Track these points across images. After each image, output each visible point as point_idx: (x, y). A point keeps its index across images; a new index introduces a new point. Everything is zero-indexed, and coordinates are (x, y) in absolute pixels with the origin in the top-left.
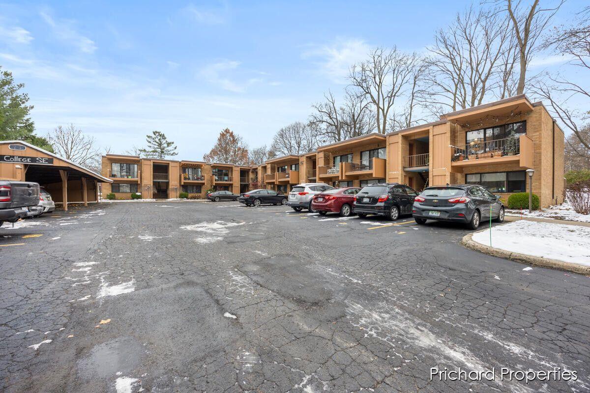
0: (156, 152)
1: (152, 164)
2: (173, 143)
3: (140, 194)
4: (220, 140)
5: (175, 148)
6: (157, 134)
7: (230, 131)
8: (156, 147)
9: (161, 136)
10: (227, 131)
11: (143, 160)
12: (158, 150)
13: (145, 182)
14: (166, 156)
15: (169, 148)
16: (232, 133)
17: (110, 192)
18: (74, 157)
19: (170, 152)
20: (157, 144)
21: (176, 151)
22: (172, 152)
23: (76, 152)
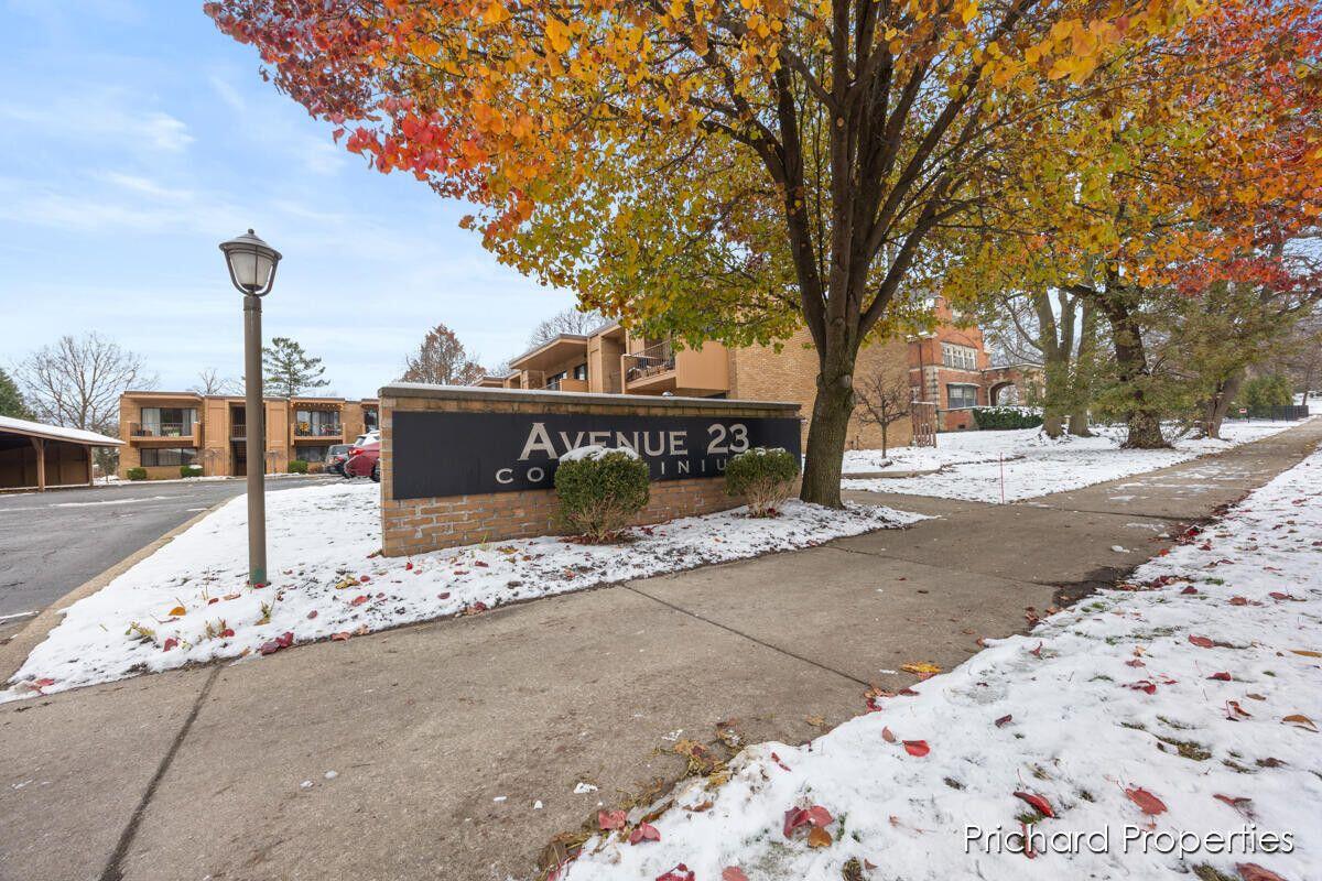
0: (282, 380)
1: (227, 406)
2: (319, 361)
3: (200, 467)
4: (424, 350)
5: (322, 371)
6: (282, 344)
7: (449, 331)
8: (281, 370)
9: (290, 346)
10: (441, 330)
11: (206, 400)
12: (283, 376)
13: (210, 443)
14: (302, 388)
15: (308, 372)
16: (452, 335)
17: (138, 466)
18: (99, 399)
19: (312, 380)
20: (280, 364)
21: (323, 377)
22: (316, 380)
23: (102, 390)
